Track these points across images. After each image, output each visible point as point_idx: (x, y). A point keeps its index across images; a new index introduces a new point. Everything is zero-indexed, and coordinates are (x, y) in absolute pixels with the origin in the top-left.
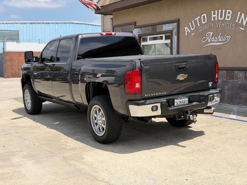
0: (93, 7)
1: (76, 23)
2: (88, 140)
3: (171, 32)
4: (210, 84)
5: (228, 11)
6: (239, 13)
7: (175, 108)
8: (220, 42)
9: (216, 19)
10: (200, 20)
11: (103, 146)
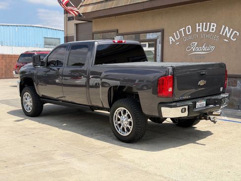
0: (74, 13)
1: (36, 27)
2: (110, 140)
3: (155, 40)
4: (221, 89)
5: (212, 24)
6: (223, 26)
7: (198, 110)
8: (204, 51)
9: (201, 31)
10: (185, 31)
11: (128, 145)
